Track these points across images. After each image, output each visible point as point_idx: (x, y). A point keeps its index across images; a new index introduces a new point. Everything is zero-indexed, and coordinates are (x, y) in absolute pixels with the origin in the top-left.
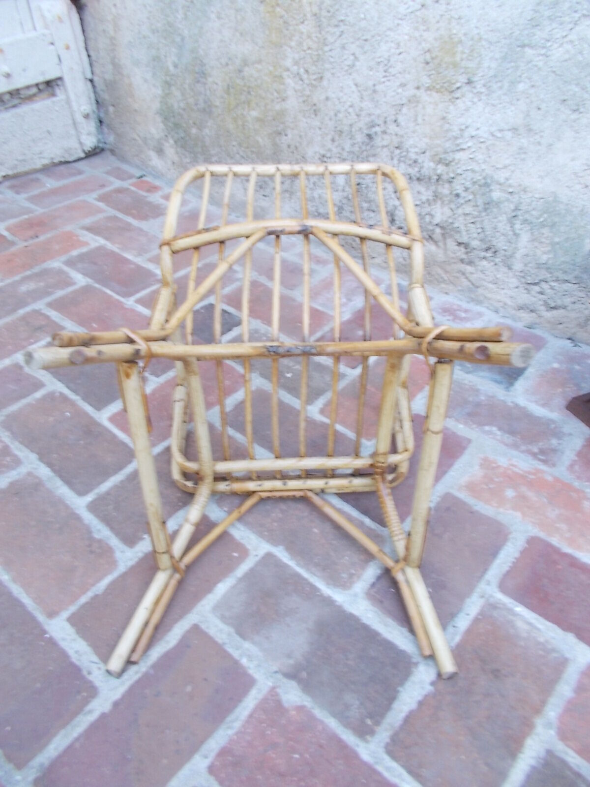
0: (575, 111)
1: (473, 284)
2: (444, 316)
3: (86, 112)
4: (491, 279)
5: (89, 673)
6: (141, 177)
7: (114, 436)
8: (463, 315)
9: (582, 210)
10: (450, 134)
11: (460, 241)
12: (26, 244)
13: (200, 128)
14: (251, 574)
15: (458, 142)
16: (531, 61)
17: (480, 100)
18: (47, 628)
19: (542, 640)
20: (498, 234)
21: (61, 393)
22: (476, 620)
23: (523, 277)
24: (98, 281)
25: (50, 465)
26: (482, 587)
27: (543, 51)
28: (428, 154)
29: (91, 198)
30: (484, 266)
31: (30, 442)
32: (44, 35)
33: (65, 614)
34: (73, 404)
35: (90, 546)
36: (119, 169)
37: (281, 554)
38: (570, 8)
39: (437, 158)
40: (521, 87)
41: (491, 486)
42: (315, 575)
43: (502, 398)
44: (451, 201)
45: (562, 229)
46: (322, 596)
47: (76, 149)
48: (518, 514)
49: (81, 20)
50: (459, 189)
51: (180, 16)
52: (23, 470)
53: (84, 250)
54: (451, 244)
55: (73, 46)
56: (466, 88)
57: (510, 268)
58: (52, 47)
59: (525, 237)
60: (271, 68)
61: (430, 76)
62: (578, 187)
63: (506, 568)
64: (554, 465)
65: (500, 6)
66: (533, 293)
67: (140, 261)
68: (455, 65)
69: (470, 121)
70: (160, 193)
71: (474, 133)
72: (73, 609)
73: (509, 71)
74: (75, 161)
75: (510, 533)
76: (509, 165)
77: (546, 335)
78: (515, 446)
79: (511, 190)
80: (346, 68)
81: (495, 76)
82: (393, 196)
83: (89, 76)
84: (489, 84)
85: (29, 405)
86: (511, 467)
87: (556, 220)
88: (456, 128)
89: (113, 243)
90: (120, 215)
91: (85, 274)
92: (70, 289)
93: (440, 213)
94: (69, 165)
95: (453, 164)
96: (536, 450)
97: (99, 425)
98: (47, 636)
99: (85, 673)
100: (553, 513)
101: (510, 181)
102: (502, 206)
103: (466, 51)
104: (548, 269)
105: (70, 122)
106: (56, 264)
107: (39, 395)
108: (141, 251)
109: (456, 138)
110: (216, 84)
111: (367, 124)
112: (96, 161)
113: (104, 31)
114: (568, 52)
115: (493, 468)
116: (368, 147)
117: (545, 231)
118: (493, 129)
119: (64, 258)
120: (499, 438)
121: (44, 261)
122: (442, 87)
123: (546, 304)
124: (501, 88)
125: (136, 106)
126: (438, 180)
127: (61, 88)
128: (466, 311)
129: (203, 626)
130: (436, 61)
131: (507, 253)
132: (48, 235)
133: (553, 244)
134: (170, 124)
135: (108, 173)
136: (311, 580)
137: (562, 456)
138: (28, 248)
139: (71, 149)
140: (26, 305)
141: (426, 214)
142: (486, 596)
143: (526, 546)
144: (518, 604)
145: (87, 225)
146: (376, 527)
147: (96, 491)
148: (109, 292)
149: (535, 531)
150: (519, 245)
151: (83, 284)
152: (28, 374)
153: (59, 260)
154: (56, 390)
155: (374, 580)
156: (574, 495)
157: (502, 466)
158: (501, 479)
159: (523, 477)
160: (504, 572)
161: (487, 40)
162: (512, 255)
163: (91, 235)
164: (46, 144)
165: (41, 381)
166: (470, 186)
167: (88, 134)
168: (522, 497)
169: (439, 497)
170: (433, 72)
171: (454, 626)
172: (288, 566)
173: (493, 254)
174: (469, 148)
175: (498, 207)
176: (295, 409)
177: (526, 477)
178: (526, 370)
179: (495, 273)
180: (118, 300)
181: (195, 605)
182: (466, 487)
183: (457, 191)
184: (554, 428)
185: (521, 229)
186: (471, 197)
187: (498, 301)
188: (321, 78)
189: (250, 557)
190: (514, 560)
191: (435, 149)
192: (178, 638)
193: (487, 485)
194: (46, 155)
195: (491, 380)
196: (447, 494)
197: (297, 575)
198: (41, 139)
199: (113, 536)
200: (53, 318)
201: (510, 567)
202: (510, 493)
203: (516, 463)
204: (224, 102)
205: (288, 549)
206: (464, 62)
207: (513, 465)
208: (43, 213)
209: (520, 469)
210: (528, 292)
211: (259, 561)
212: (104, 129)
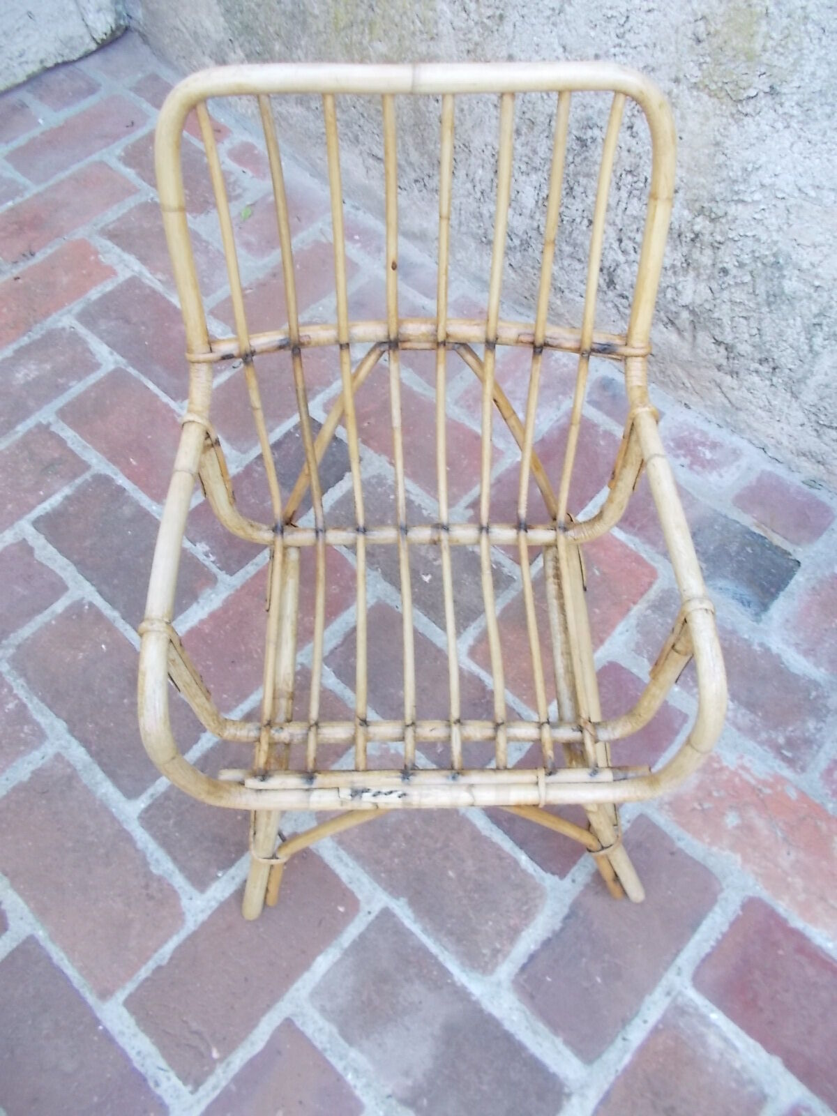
1: (733, 405)
2: (677, 456)
4: (762, 404)
5: (157, 1084)
8: (708, 455)
10: (724, 174)
11: (720, 339)
12: (15, 272)
14: (360, 944)
15: (736, 188)
17: (788, 127)
18: (99, 1015)
19: (737, 1065)
20: (783, 345)
21: (91, 605)
22: (655, 1031)
23: (816, 414)
24: (135, 362)
25: (85, 743)
26: (670, 977)
28: (681, 194)
29: (113, 156)
30: (754, 383)
31: (54, 700)
33: (121, 995)
34: (111, 628)
35: (147, 886)
36: (156, 79)
37: (403, 911)
39: (697, 206)
41: (706, 805)
42: (446, 949)
43: (746, 636)
44: (710, 277)
46: (453, 984)
47: (81, 37)
48: (738, 858)
50: (730, 264)
52: (49, 749)
53: (109, 286)
54: (704, 339)
56: (764, 101)
57: (795, 396)
59: (827, 361)
61: (700, 64)
63: (707, 949)
64: (803, 769)
66: (826, 439)
68: (750, 57)
69: (763, 159)
70: (228, 144)
71: (767, 181)
72: (130, 987)
74: (81, 59)
75: (722, 890)
76: (821, 245)
77: (834, 504)
78: (752, 732)
79: (817, 283)
80: (549, 13)
81: (821, 93)
82: (616, 245)
84: (807, 105)
85: (47, 625)
86: (741, 771)
88: (736, 166)
89: (152, 270)
91: (113, 346)
92: (92, 379)
93: (692, 291)
94: (71, 68)
95: (724, 220)
96: (781, 740)
98: (101, 1027)
99: (151, 1084)
100: (786, 859)
101: (820, 270)
102: (797, 305)
103: (774, 35)
106: (65, 320)
107: (59, 606)
109: (735, 182)
111: (578, 121)
112: (117, 55)
115: (714, 771)
116: (578, 160)
118: (802, 182)
119: (77, 306)
121: (47, 314)
122: (721, 89)
124: (829, 117)
126: (692, 240)
128: (714, 446)
129: (298, 1023)
130: (717, 41)
131: (792, 374)
132: (49, 251)
134: (236, 23)
135: (137, 90)
136: (441, 959)
137: (818, 751)
138: (20, 281)
139: (71, 38)
140: (28, 413)
141: (668, 287)
142: (674, 993)
143: (740, 913)
144: (714, 1008)
145: (111, 227)
146: (535, 871)
147: (151, 791)
148: (151, 386)
149: (758, 888)
150: (816, 368)
151: (111, 367)
152: (41, 564)
153: (69, 312)
154: (83, 599)
155: (525, 960)
156: (823, 826)
157: (727, 768)
158: (723, 793)
159: (755, 790)
160: (703, 955)
161: (817, 23)
162: (802, 381)
163: (118, 250)
164: (28, 36)
165: (61, 579)
166: (748, 262)
167: (99, 10)
168: (747, 828)
169: (629, 822)
170: (708, 59)
171: (624, 1039)
172: (412, 934)
173: (771, 370)
174: (758, 202)
175: (791, 304)
176: (433, 645)
177: (760, 790)
178: (791, 578)
179: (771, 397)
180: (166, 405)
181: (287, 989)
182: (670, 804)
183: (725, 265)
184: (817, 697)
185: (824, 347)
186: (747, 278)
187: (768, 436)
188: (501, 17)
189: (361, 914)
190: (720, 937)
191: (695, 191)
192: (266, 1038)
193: (700, 805)
194: (30, 56)
195: (733, 598)
196: (642, 817)
197: (423, 949)
198: (18, 30)
199: (177, 872)
200: (70, 444)
201: (713, 947)
202: (731, 820)
203: (748, 765)
204: (328, 13)
205: (412, 903)
206: (768, 54)
207: (743, 767)
208: (38, 195)
209: (752, 775)
210: (819, 436)
211: (373, 921)
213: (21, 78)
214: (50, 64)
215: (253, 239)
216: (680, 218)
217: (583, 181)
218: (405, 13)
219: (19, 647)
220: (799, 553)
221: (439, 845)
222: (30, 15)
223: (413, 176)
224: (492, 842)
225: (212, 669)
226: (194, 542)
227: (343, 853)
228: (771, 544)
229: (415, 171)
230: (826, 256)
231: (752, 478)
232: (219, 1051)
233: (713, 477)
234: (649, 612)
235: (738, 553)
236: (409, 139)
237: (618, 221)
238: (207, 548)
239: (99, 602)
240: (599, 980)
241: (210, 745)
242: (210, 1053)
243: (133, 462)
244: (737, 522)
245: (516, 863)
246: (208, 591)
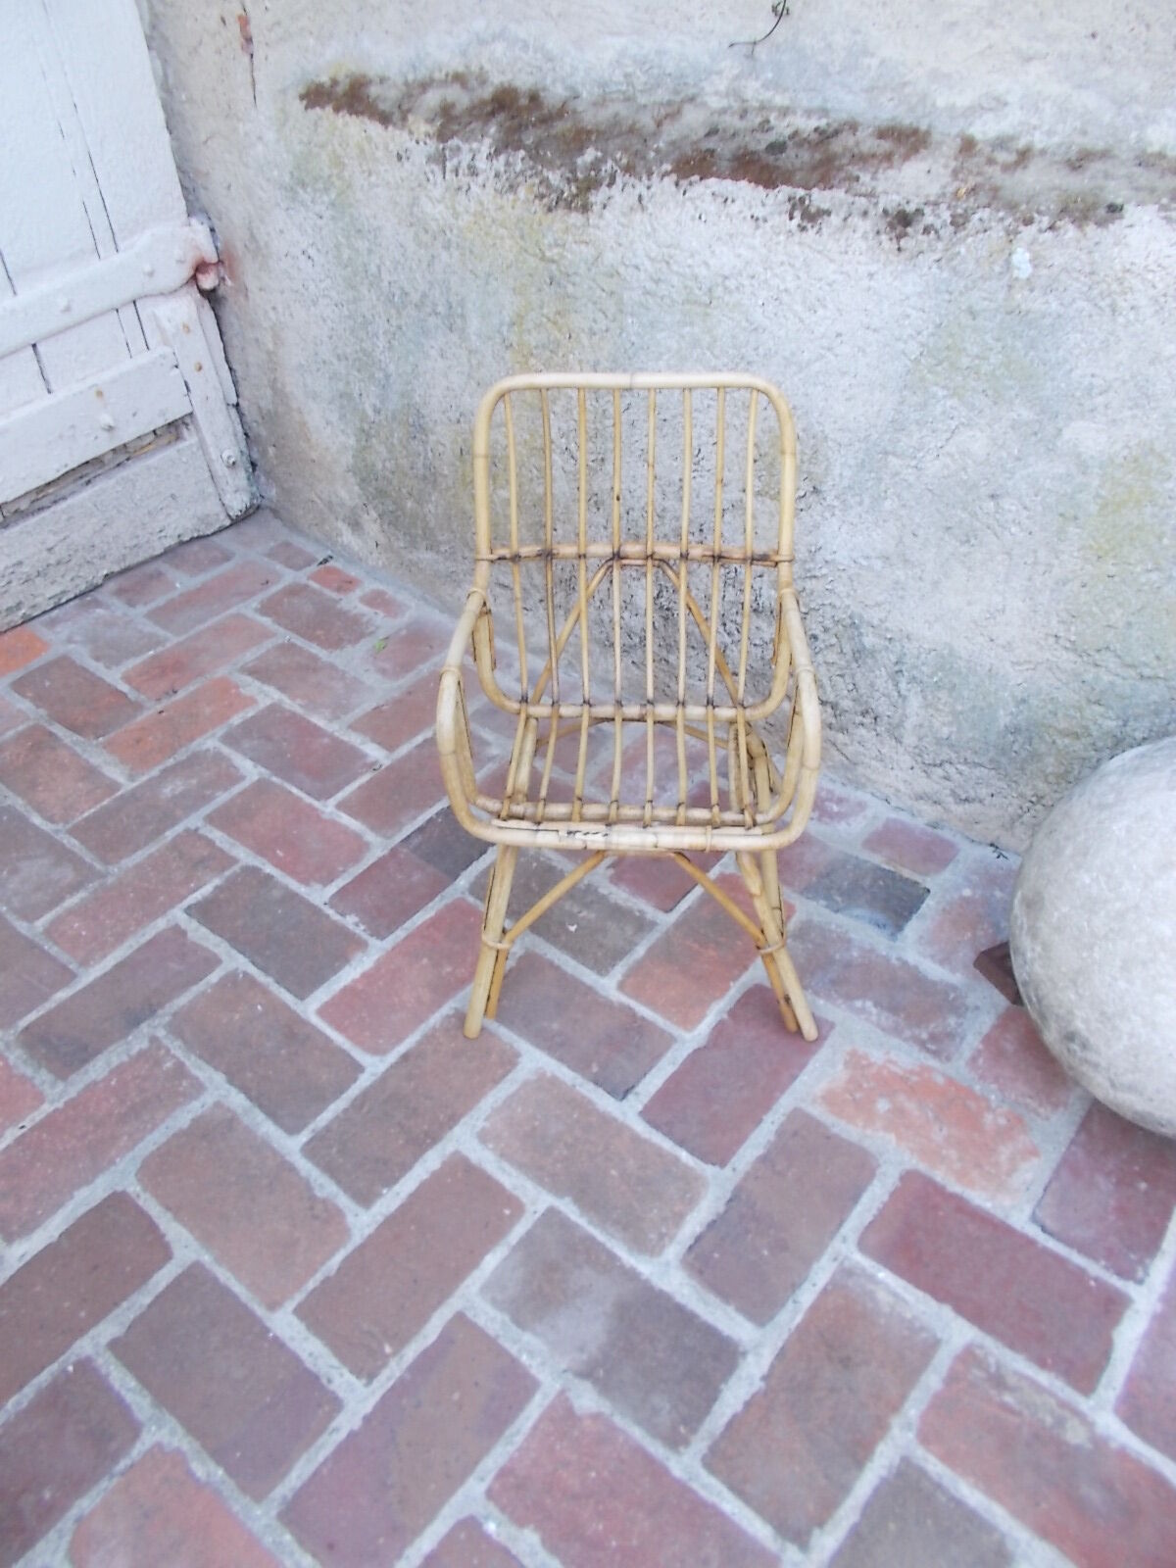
0: (963, 543)
1: (851, 762)
3: (232, 460)
4: (874, 755)
5: (330, 1381)
6: (326, 561)
7: (328, 1040)
8: (835, 808)
9: (990, 670)
11: (824, 699)
12: (159, 707)
13: (419, 502)
14: (528, 1239)
15: (807, 566)
16: (897, 474)
17: (833, 515)
18: (268, 1324)
19: (909, 1315)
20: (877, 695)
21: (245, 974)
22: (825, 1292)
23: (920, 755)
24: (277, 772)
25: (245, 1090)
26: (836, 1245)
27: (913, 463)
29: (249, 608)
30: (861, 736)
31: (212, 1054)
32: (164, 357)
33: (291, 1305)
34: (264, 991)
35: (312, 1208)
36: (288, 545)
37: (569, 1208)
38: (944, 413)
40: (887, 504)
41: (858, 1095)
42: (612, 1236)
43: (884, 953)
45: (966, 693)
46: (622, 1267)
47: (217, 515)
48: (892, 1137)
49: (217, 317)
50: (816, 630)
51: (382, 343)
52: (208, 1099)
53: (250, 713)
55: (207, 365)
56: (812, 499)
57: (899, 741)
58: (177, 371)
59: (915, 703)
60: (528, 437)
61: (759, 478)
62: (981, 639)
63: (869, 1218)
64: (948, 1059)
65: (848, 400)
66: (934, 777)
67: (335, 728)
69: (821, 542)
70: (358, 592)
71: (829, 558)
72: (299, 1297)
73: (870, 484)
74: (214, 534)
75: (879, 1166)
76: (883, 603)
77: (958, 840)
78: (896, 1031)
79: (889, 636)
80: (640, 453)
81: (850, 488)
82: (721, 629)
83: (234, 400)
84: (843, 497)
85: (203, 993)
86: (888, 1065)
87: (956, 680)
88: (802, 549)
89: (293, 698)
90: (299, 641)
91: (256, 760)
92: (237, 789)
94: (206, 541)
95: (804, 594)
96: (924, 1036)
97: (305, 1023)
98: (270, 1335)
99: (324, 1381)
100: (938, 1135)
101: (888, 624)
102: (878, 657)
103: (807, 451)
104: (951, 746)
105: (207, 474)
106: (210, 742)
107: (214, 977)
108: (338, 710)
109: (805, 562)
110: (443, 445)
112: (249, 529)
113: (257, 340)
114: (946, 466)
115: (863, 1067)
117: (943, 695)
118: (855, 555)
119: (220, 731)
120: (874, 1018)
121: (192, 739)
123: (953, 793)
124: (861, 503)
125: (314, 455)
127: (191, 427)
128: (840, 801)
129: (470, 1315)
130: (768, 459)
131: (891, 721)
132: (192, 688)
133: (955, 714)
134: (371, 489)
135: (271, 554)
136: (609, 1246)
137: (961, 1043)
138: (164, 714)
139: (208, 515)
140: (175, 822)
142: (841, 1258)
143: (899, 1184)
144: (881, 1267)
145: (250, 665)
146: (696, 1164)
147: (312, 1126)
148: (295, 790)
149: (914, 1161)
150: (908, 711)
151: (255, 778)
152: (194, 943)
153: (213, 735)
154: (237, 969)
155: (691, 1242)
156: (972, 1105)
157: (875, 1063)
158: (872, 1084)
159: (903, 1079)
160: (865, 1223)
161: (834, 441)
162: (900, 725)
163: (257, 684)
164: (169, 515)
165: (215, 955)
166: (831, 626)
167: (236, 491)
168: (899, 1112)
170: (764, 473)
171: (795, 1302)
172: (577, 1226)
173: (873, 721)
174: (824, 576)
175: (873, 657)
176: (583, 984)
177: (908, 1079)
178: (922, 902)
179: (879, 746)
180: (310, 806)
181: (457, 1287)
182: (824, 1098)
184: (954, 999)
185: (909, 690)
186: (834, 640)
187: (886, 786)
188: (603, 460)
189: (527, 1215)
190: (881, 1206)
192: (438, 1331)
193: (851, 1095)
194: (169, 532)
195: (870, 922)
197: (592, 1239)
198: (161, 509)
199: (341, 1193)
200: (218, 843)
201: (875, 1216)
202: (883, 1105)
203: (894, 1058)
204: (456, 471)
205: (577, 1200)
206: (806, 465)
207: (890, 1061)
208: (179, 644)
209: (900, 1067)
210: (928, 777)
211: (539, 1219)
212: (259, 477)
213: (159, 551)
214: (186, 538)
215: (387, 666)
216: (769, 597)
218: (523, 465)
219: (175, 1015)
220: (928, 882)
221: (600, 1149)
222: (173, 496)
223: (538, 596)
224: (652, 1143)
226: (343, 915)
227: (506, 1166)
228: (901, 877)
229: (539, 592)
230: (889, 612)
231: (879, 824)
232: (391, 1345)
233: (842, 826)
235: (871, 886)
238: (356, 919)
239: (253, 970)
240: (766, 1253)
241: (368, 1083)
242: (383, 1350)
243: (280, 853)
244: (866, 862)
245: (676, 1160)
246: (359, 955)
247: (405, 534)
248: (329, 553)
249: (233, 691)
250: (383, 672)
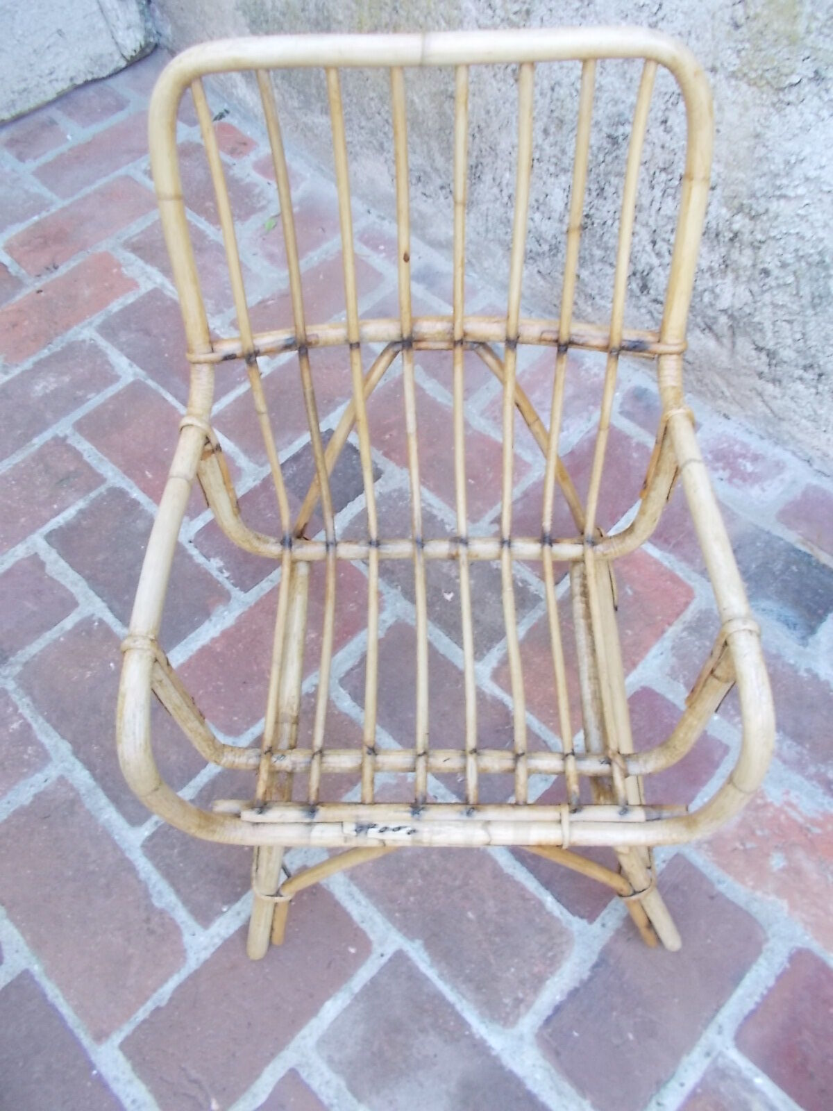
1: (775, 416)
2: (716, 469)
4: (807, 414)
6: (221, 116)
10: (765, 168)
11: (761, 345)
12: (38, 285)
14: (372, 987)
15: (778, 183)
18: (93, 1058)
21: (101, 622)
22: (693, 1096)
24: (153, 374)
25: (89, 765)
26: (710, 1036)
28: (718, 191)
29: (139, 170)
30: (797, 392)
31: (60, 718)
33: (117, 1038)
35: (148, 920)
37: (418, 955)
39: (736, 203)
41: (749, 845)
42: (464, 996)
43: (792, 662)
44: (750, 279)
46: (471, 1036)
47: (111, 55)
48: (784, 904)
50: (772, 264)
52: (54, 771)
53: (130, 299)
54: (745, 346)
56: (807, 88)
61: (739, 51)
63: (750, 1005)
67: (217, 325)
68: (793, 40)
69: (807, 150)
70: (252, 157)
71: (812, 174)
72: (127, 1029)
74: (110, 76)
75: (767, 940)
78: (799, 766)
82: (649, 248)
85: (56, 641)
86: (787, 808)
88: (779, 159)
91: (132, 358)
92: (111, 391)
93: (730, 294)
94: (100, 85)
95: (765, 218)
98: (95, 1072)
103: (819, 15)
105: (95, 8)
106: (86, 332)
107: (69, 623)
108: (221, 300)
109: (777, 176)
111: (608, 117)
112: (145, 73)
115: (758, 808)
116: (609, 159)
119: (98, 319)
121: (68, 327)
122: (761, 77)
126: (731, 240)
128: (756, 458)
129: (304, 1074)
130: (756, 26)
132: (73, 264)
136: (459, 1007)
138: (42, 294)
139: (101, 56)
140: (45, 426)
141: (705, 290)
142: (714, 1054)
143: (788, 966)
144: (759, 1071)
145: (134, 240)
146: (561, 913)
147: (155, 818)
148: (170, 398)
149: (807, 938)
151: (131, 379)
152: (51, 579)
153: (90, 324)
154: (93, 615)
155: (549, 1012)
157: (771, 804)
158: (767, 832)
159: (803, 830)
160: (746, 1012)
163: (140, 262)
164: (57, 54)
165: (71, 595)
166: (791, 261)
167: (128, 28)
168: (794, 871)
169: (664, 861)
170: (747, 45)
171: (659, 1104)
172: (427, 979)
173: (816, 377)
174: (801, 197)
176: (454, 666)
177: (808, 830)
179: (816, 406)
181: (293, 1036)
182: (710, 842)
183: (766, 266)
186: (790, 279)
187: (813, 448)
188: (528, 12)
189: (374, 956)
190: (765, 992)
191: (733, 187)
192: (269, 1090)
193: (743, 844)
194: (60, 74)
195: (778, 620)
196: (678, 856)
197: (439, 997)
198: (48, 47)
199: (180, 905)
200: (85, 456)
201: (757, 1004)
202: (777, 862)
203: (795, 801)
204: (352, 17)
205: (428, 946)
206: (812, 37)
207: (790, 804)
208: (64, 209)
209: (800, 813)
211: (386, 965)
212: (154, 10)
213: (51, 95)
214: (79, 81)
215: (275, 250)
216: (718, 217)
217: (614, 180)
218: (429, 13)
219: (26, 664)
221: (457, 883)
222: (60, 32)
223: (439, 182)
224: (515, 881)
225: (223, 690)
226: (208, 557)
227: (354, 889)
228: (818, 562)
229: (440, 177)
231: (797, 492)
232: (219, 1102)
233: (755, 491)
234: (685, 634)
235: (783, 572)
236: (434, 144)
237: (652, 222)
238: (221, 564)
239: (109, 618)
240: (631, 1036)
242: (210, 1104)
243: (149, 475)
244: (781, 539)
245: (541, 905)
246: (220, 608)
247: (299, 92)
248: (226, 106)
249: (115, 270)
250: (271, 257)
